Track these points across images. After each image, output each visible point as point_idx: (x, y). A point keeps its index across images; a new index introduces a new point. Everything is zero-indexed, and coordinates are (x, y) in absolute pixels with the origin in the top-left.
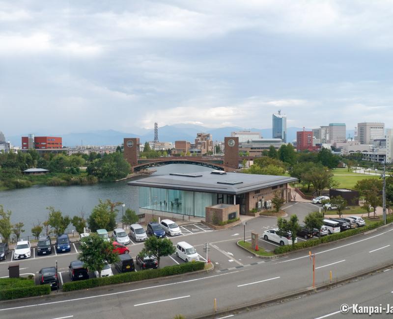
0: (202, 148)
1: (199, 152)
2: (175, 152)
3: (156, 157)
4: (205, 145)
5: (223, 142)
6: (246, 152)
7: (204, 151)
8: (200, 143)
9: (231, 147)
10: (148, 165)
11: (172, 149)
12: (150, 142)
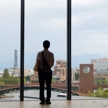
0: (61, 75)
1: (58, 79)
2: (33, 78)
3: (15, 83)
4: (64, 71)
5: (79, 68)
6: (104, 79)
7: (63, 78)
8: (59, 70)
9: (86, 74)
10: (6, 90)
11: (31, 76)
12: (10, 68)
